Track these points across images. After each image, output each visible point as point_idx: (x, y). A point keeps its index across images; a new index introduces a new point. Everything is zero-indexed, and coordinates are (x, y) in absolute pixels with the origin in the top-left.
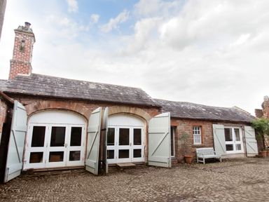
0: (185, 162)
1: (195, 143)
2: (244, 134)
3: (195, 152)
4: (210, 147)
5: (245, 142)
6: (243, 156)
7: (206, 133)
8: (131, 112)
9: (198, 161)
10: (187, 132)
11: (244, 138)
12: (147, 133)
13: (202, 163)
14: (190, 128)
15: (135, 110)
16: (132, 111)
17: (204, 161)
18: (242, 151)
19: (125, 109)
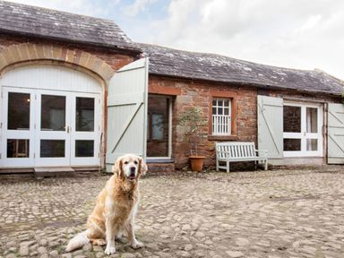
0: (190, 168)
1: (216, 133)
2: (326, 119)
3: (213, 151)
4: (248, 140)
5: (326, 135)
6: (320, 162)
7: (242, 114)
8: (67, 59)
9: (218, 167)
10: (199, 109)
11: (325, 126)
12: (106, 108)
13: (225, 171)
14: (207, 101)
15: (78, 55)
16: (69, 56)
17: (227, 168)
18: (320, 152)
19: (51, 53)
